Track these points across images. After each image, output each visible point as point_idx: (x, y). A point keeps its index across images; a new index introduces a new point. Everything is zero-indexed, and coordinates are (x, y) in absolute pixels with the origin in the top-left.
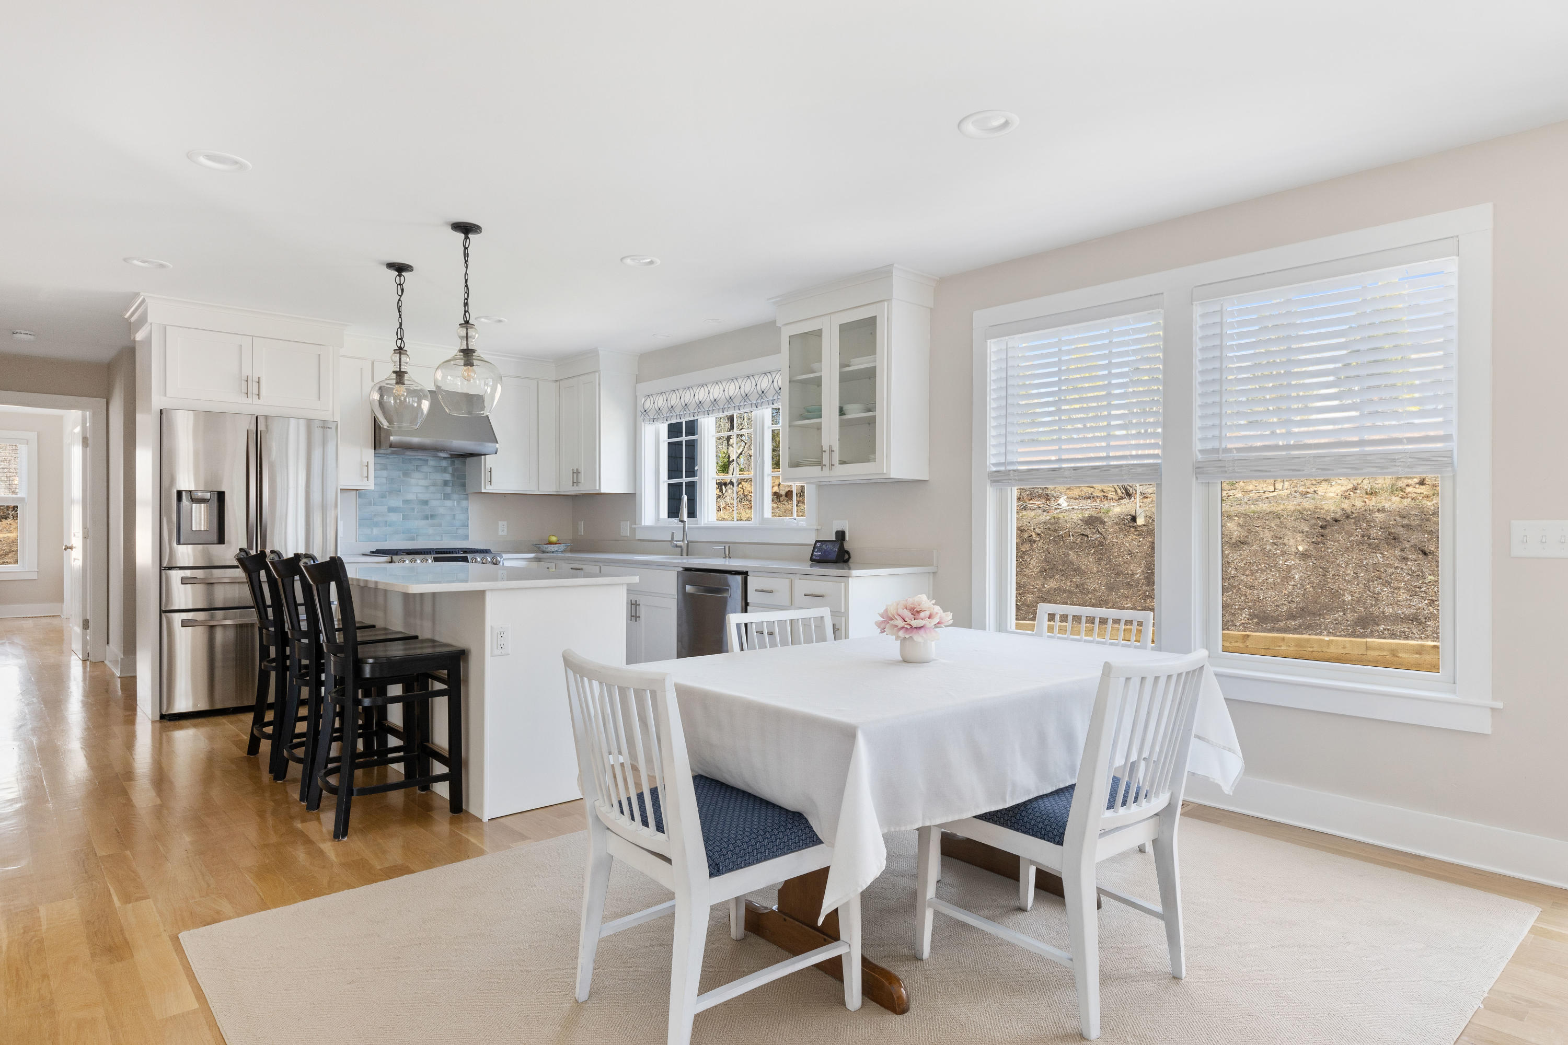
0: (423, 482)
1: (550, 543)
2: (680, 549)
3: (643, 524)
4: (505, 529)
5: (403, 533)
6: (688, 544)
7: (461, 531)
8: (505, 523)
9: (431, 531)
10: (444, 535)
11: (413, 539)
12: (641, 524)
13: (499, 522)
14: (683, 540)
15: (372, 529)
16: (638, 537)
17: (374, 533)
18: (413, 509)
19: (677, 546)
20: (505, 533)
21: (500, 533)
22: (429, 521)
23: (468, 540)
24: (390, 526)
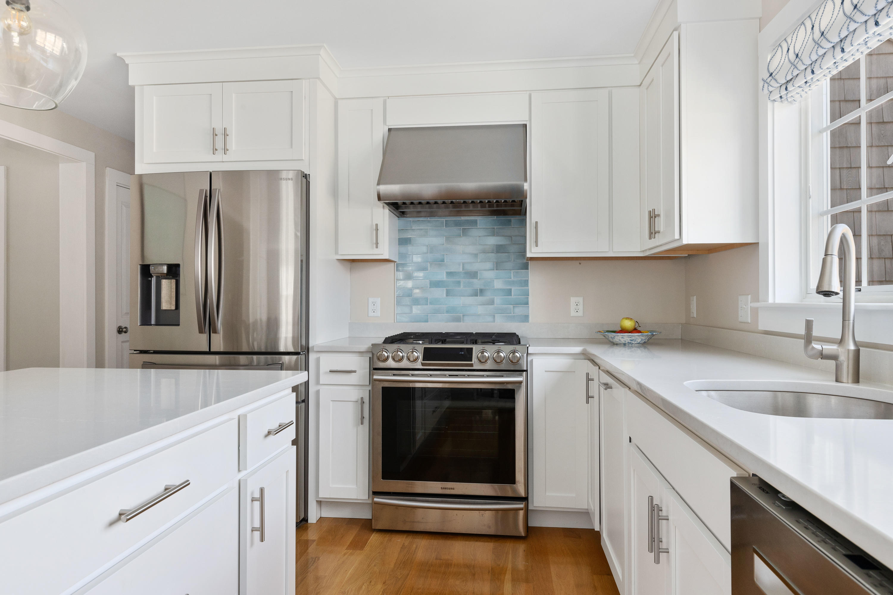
0: (471, 249)
1: (623, 331)
2: (833, 363)
3: (771, 301)
4: (581, 307)
5: (447, 312)
6: (857, 353)
7: (519, 311)
8: (580, 300)
9: (480, 310)
10: (496, 315)
11: (458, 319)
12: (767, 300)
13: (572, 298)
14: (841, 342)
15: (411, 308)
16: (762, 326)
17: (414, 312)
18: (459, 282)
19: (823, 356)
20: (580, 314)
21: (573, 313)
22: (480, 299)
23: (528, 321)
24: (431, 303)
